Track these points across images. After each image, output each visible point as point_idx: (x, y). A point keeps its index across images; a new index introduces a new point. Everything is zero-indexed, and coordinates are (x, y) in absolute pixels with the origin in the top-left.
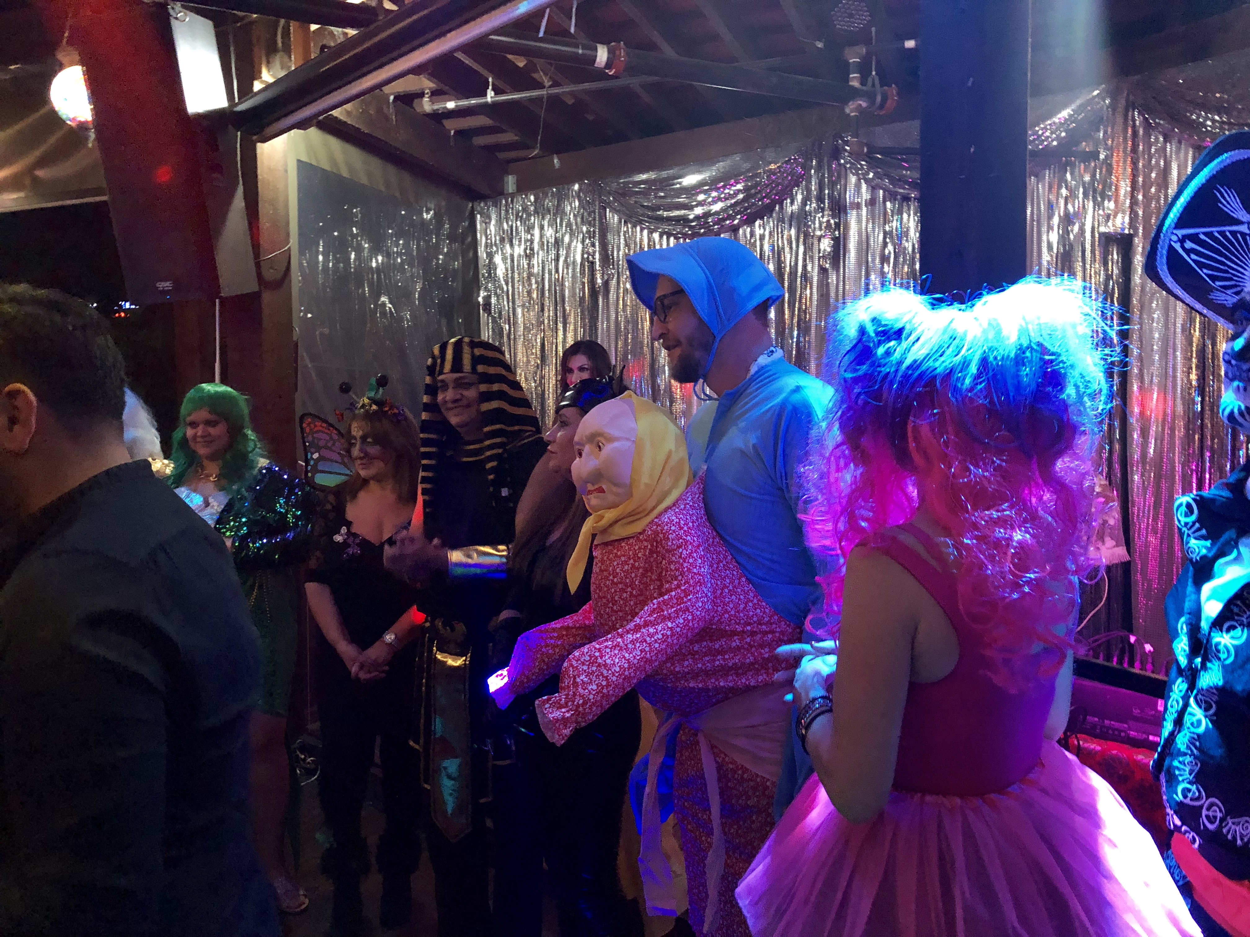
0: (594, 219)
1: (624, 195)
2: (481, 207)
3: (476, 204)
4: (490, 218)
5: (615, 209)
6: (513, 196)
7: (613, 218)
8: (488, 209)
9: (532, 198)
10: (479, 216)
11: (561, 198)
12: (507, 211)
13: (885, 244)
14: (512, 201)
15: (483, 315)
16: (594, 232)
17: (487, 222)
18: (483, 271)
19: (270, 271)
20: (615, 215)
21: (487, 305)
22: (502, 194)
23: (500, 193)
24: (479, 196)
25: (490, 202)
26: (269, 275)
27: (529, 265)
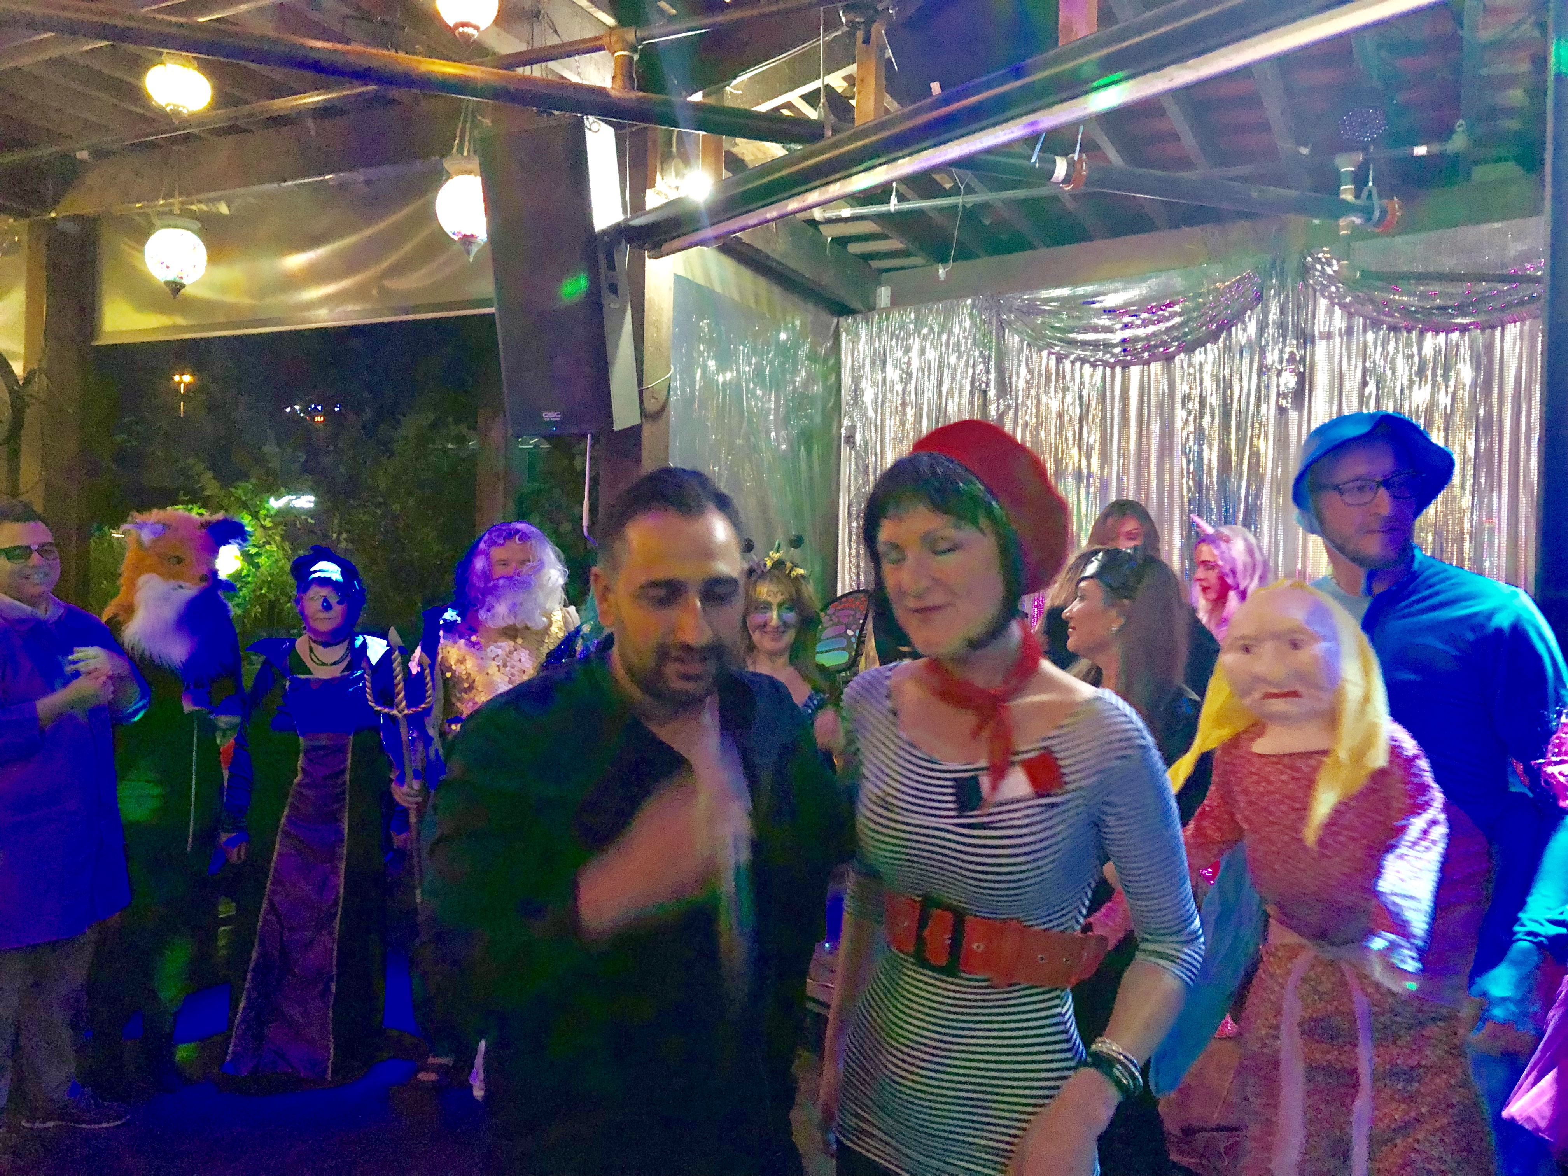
0: (991, 341)
1: (1028, 313)
2: (848, 325)
3: (842, 319)
4: (858, 335)
5: (1016, 330)
6: (888, 310)
7: (1013, 340)
8: (857, 327)
9: (913, 316)
10: (844, 334)
11: (949, 315)
12: (880, 328)
13: (1364, 384)
14: (887, 318)
15: (845, 450)
16: (990, 356)
17: (855, 341)
18: (845, 396)
19: (653, 401)
20: (1016, 337)
21: (850, 439)
22: (874, 309)
23: (872, 308)
24: (850, 311)
25: (859, 317)
26: (651, 406)
27: (904, 391)
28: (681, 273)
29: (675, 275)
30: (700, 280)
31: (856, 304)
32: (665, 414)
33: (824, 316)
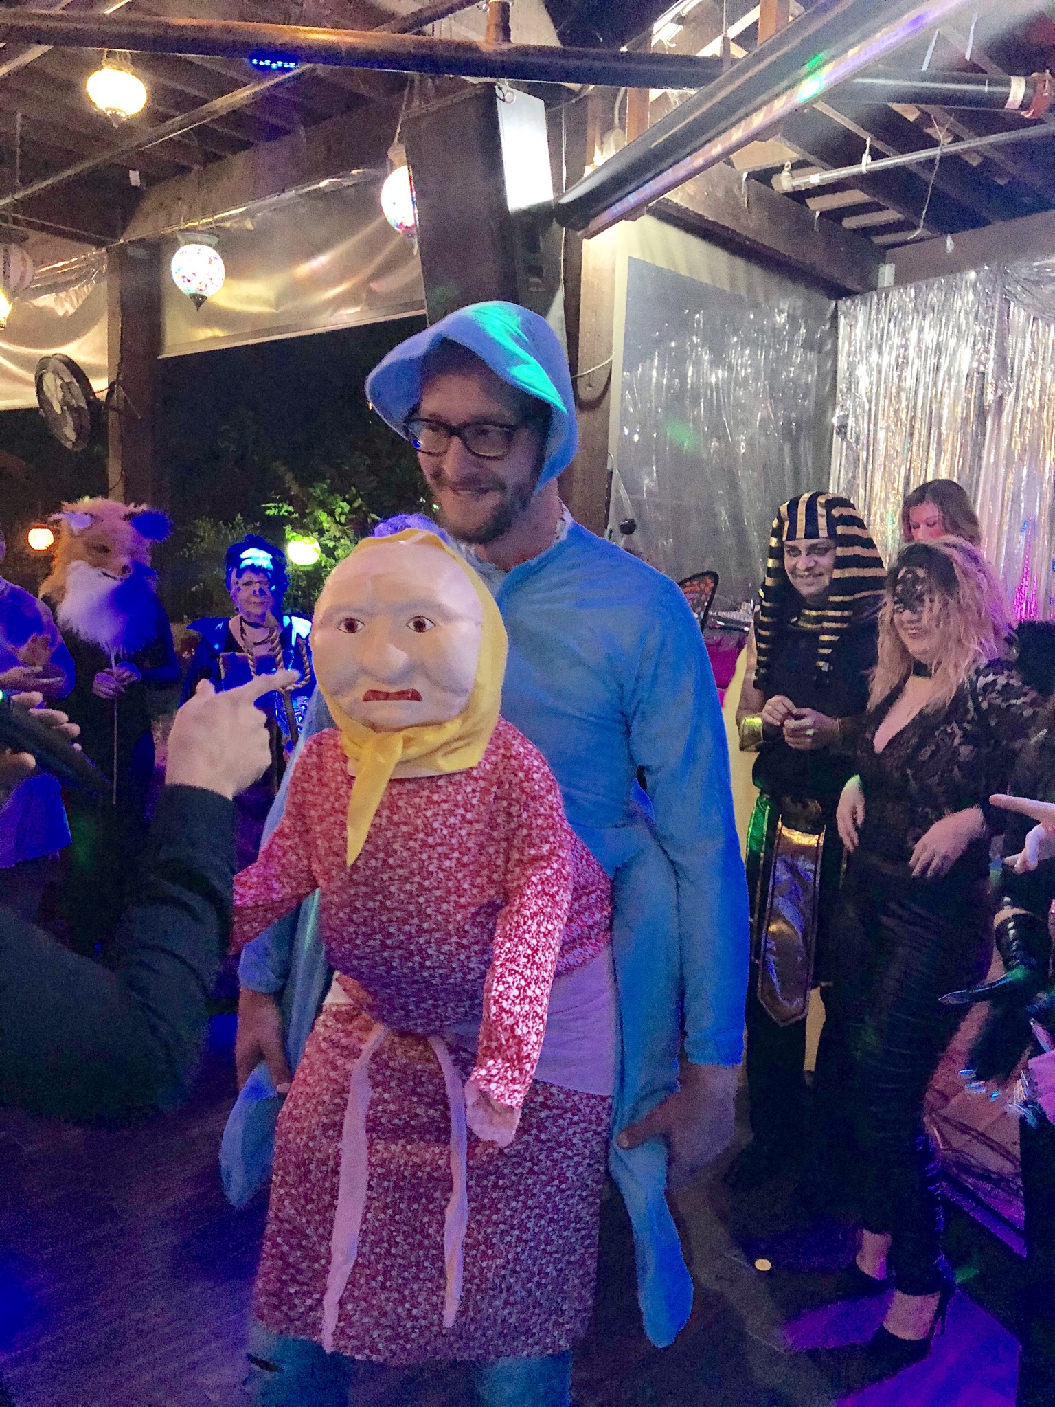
0: (993, 317)
1: (1037, 283)
2: (846, 307)
3: (840, 302)
4: (855, 318)
5: (1022, 303)
6: (888, 290)
7: (1018, 315)
8: (855, 310)
9: (912, 292)
10: (842, 317)
11: (950, 290)
12: (878, 311)
14: (886, 297)
15: (837, 440)
16: (990, 334)
17: (853, 324)
18: (841, 385)
19: (588, 388)
20: (1023, 313)
21: (843, 428)
22: (875, 289)
23: (872, 288)
24: (845, 293)
25: (858, 300)
26: (586, 393)
27: (900, 377)
28: (636, 256)
29: (630, 257)
30: (661, 263)
31: (851, 284)
32: (604, 402)
33: (819, 298)
